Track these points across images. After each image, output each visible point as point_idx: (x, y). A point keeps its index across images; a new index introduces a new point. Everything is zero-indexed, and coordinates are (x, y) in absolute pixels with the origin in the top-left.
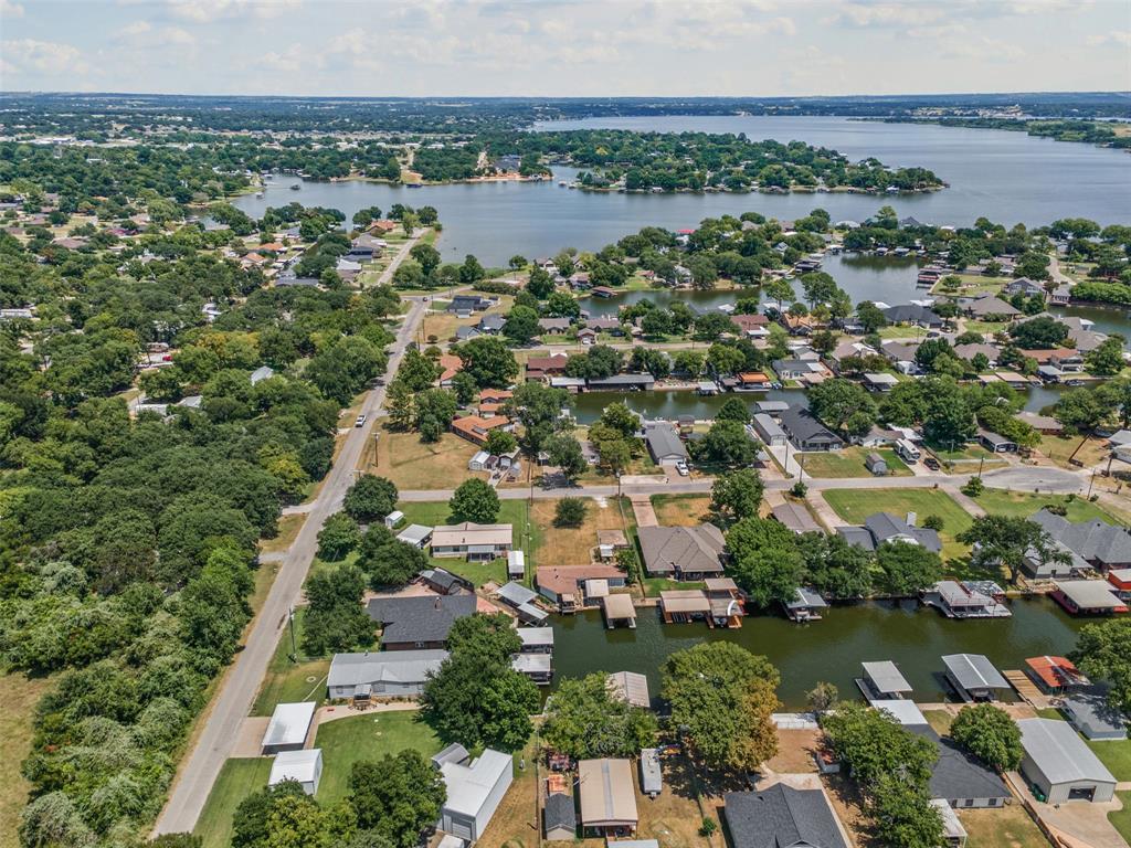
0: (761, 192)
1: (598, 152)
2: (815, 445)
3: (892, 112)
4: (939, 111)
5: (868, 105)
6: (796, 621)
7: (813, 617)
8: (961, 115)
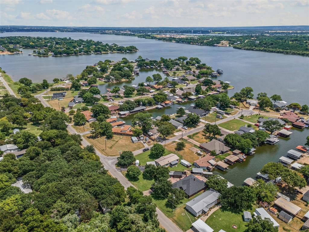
0: (94, 54)
1: (30, 44)
2: (203, 115)
3: (100, 31)
4: (111, 31)
5: (90, 29)
6: (252, 155)
8: (117, 32)
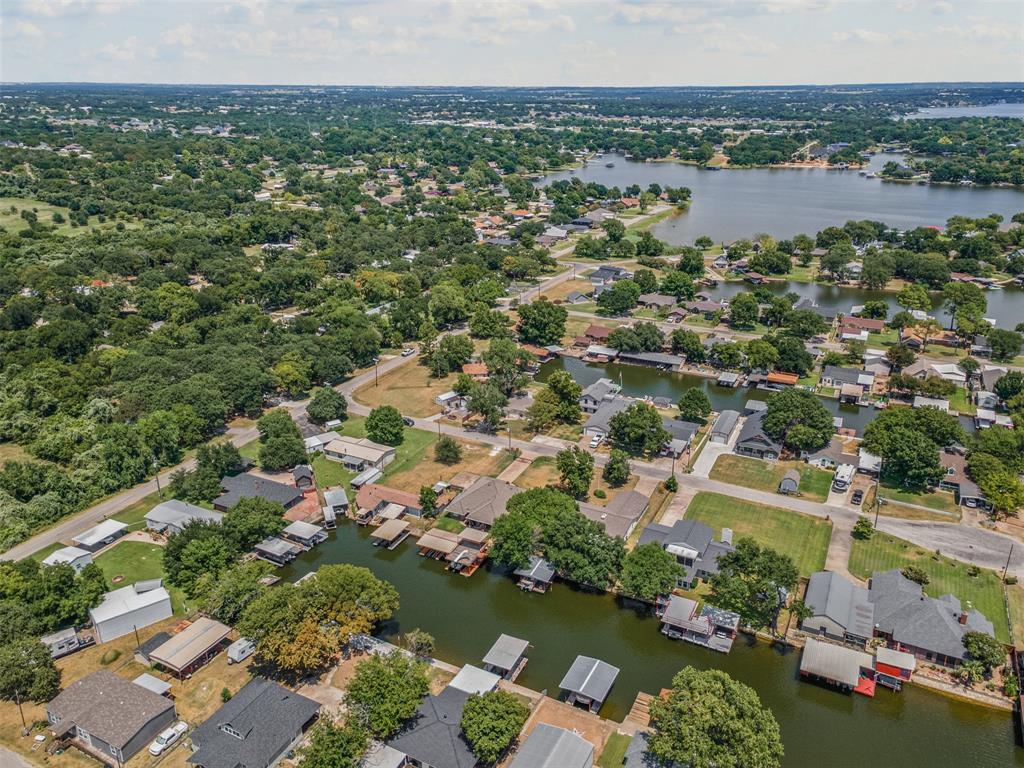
1: (941, 141)
2: (751, 450)
7: (535, 589)
